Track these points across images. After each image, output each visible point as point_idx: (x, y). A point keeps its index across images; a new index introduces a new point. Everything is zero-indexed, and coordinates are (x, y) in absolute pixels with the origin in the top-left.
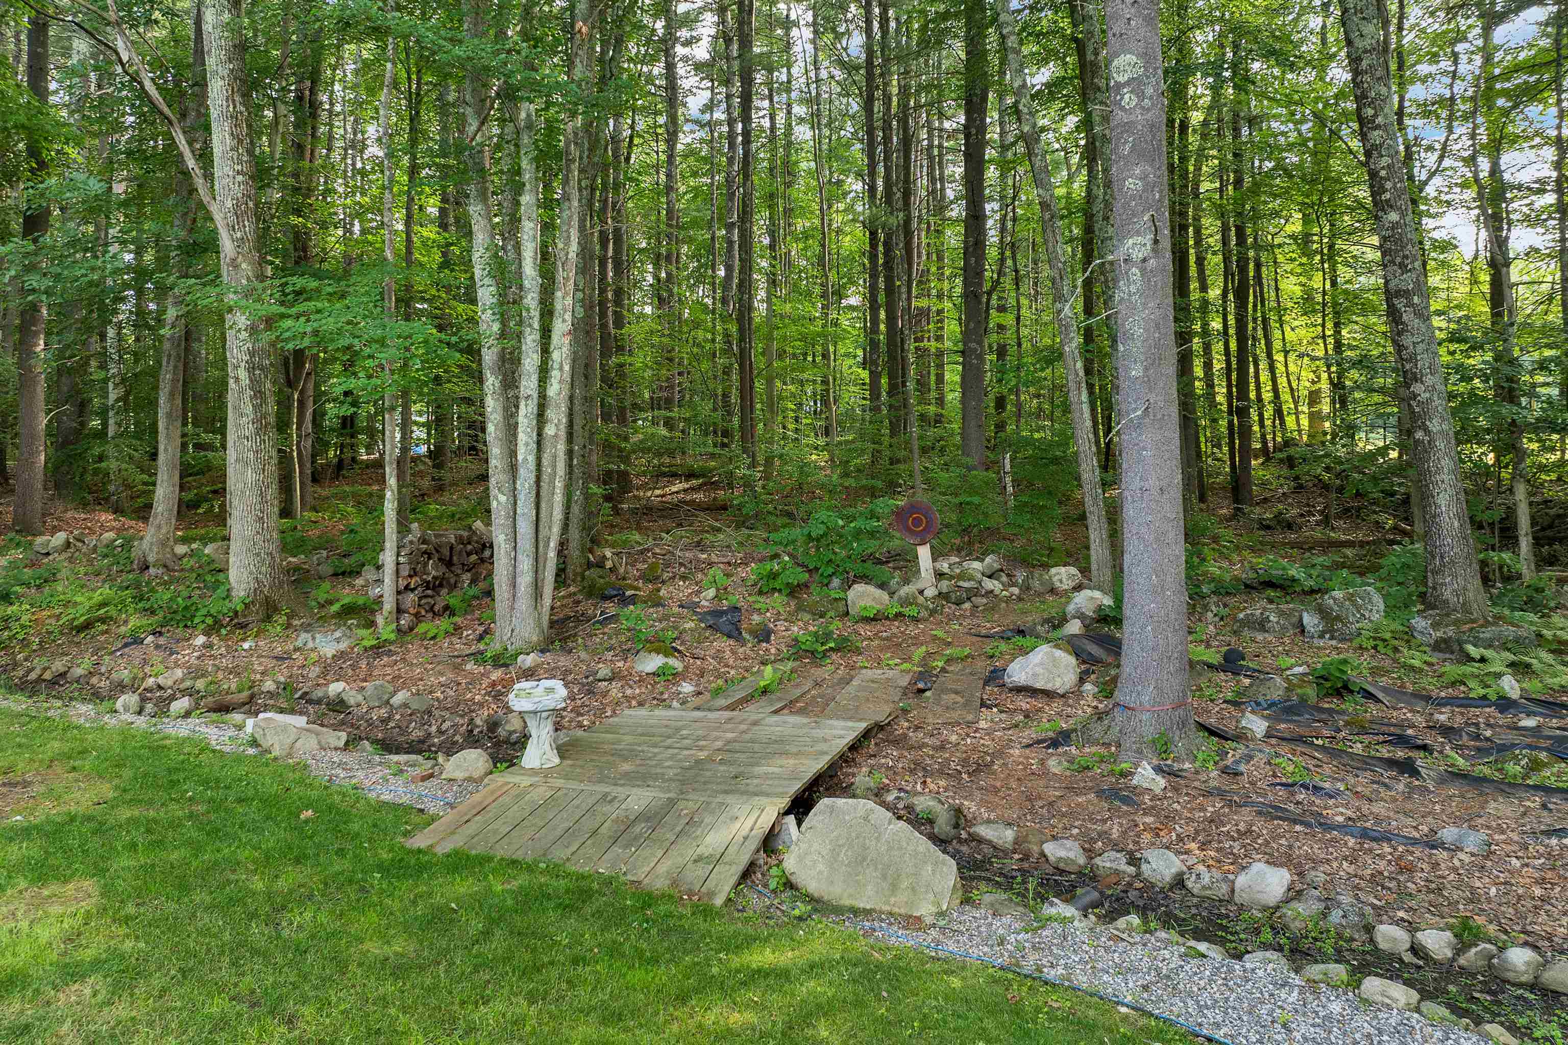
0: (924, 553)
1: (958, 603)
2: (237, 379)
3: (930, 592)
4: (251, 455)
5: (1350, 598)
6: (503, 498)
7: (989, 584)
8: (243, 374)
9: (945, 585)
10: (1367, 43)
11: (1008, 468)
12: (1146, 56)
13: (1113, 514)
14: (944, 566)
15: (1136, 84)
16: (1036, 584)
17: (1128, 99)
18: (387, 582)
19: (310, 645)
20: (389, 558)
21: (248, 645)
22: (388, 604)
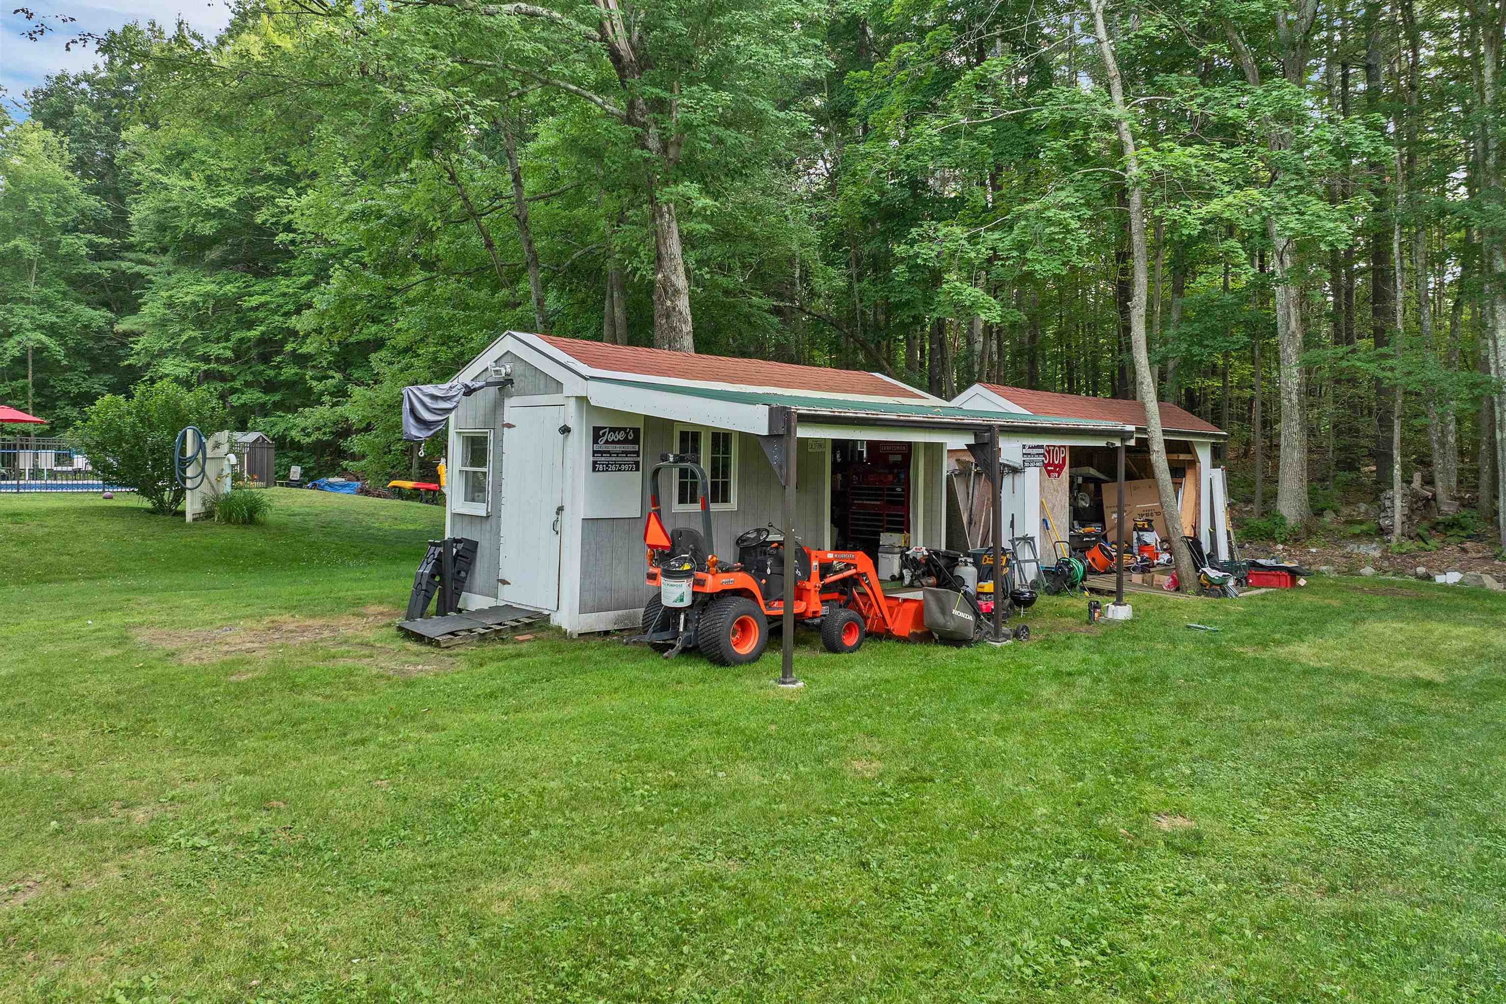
4: (1297, 443)
18: (1398, 517)
19: (1356, 551)
20: (1398, 503)
21: (1314, 550)
22: (1398, 531)
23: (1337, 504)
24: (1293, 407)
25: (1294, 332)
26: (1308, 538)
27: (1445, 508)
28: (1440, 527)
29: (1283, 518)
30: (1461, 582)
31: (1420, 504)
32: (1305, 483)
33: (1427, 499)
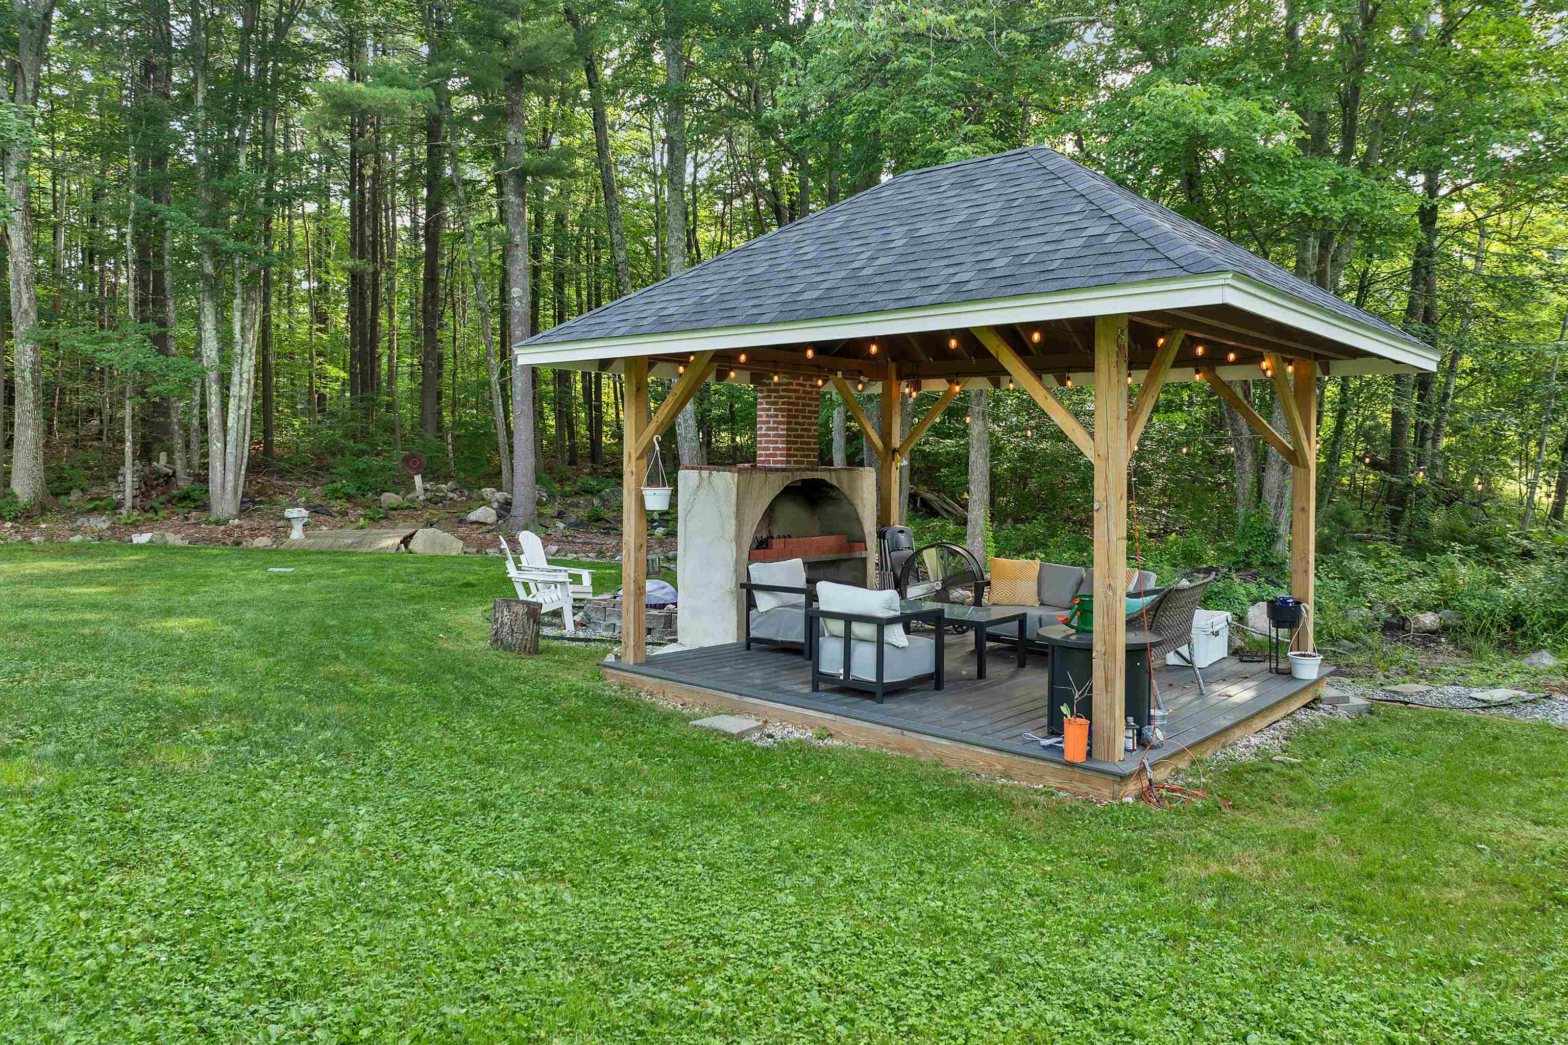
0: (418, 479)
1: (436, 504)
2: (23, 378)
3: (422, 498)
4: (31, 421)
5: (612, 492)
6: (219, 445)
7: (451, 495)
8: (28, 375)
9: (429, 495)
10: (621, 259)
11: (450, 440)
12: (524, 290)
13: (511, 446)
14: (428, 486)
15: (520, 298)
16: (474, 495)
17: (517, 303)
18: (128, 491)
19: (86, 524)
20: (129, 478)
21: (43, 526)
22: (128, 503)
23: (85, 484)
24: (26, 385)
25: (26, 310)
26: (42, 515)
27: (180, 483)
28: (174, 501)
29: (15, 496)
30: (151, 541)
31: (161, 480)
32: (41, 461)
33: (167, 475)
